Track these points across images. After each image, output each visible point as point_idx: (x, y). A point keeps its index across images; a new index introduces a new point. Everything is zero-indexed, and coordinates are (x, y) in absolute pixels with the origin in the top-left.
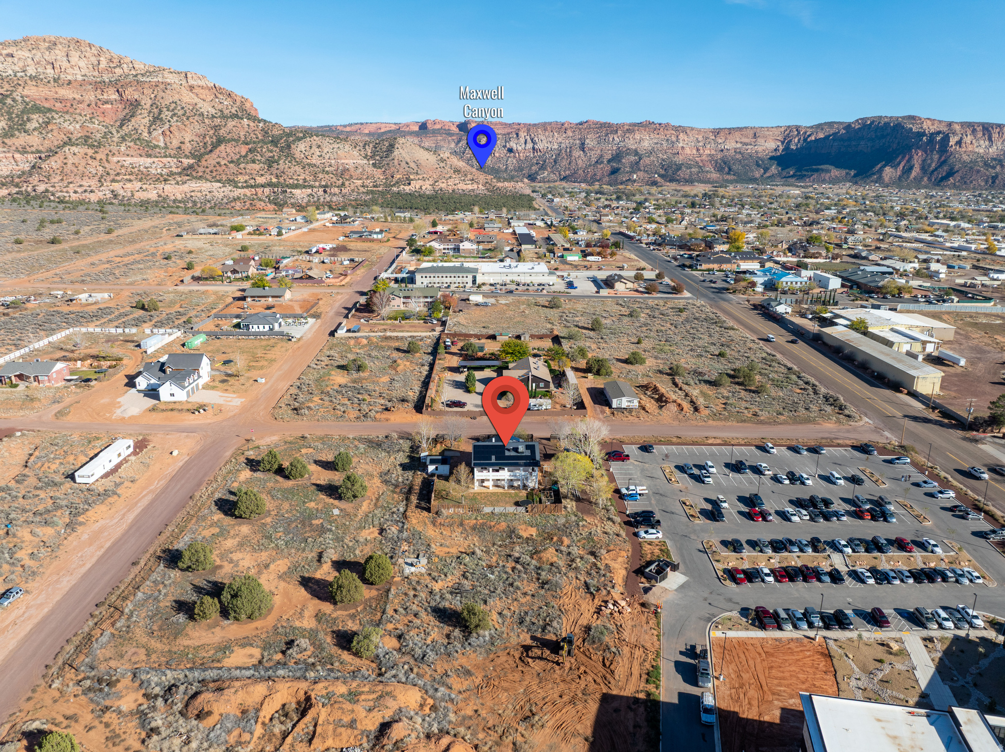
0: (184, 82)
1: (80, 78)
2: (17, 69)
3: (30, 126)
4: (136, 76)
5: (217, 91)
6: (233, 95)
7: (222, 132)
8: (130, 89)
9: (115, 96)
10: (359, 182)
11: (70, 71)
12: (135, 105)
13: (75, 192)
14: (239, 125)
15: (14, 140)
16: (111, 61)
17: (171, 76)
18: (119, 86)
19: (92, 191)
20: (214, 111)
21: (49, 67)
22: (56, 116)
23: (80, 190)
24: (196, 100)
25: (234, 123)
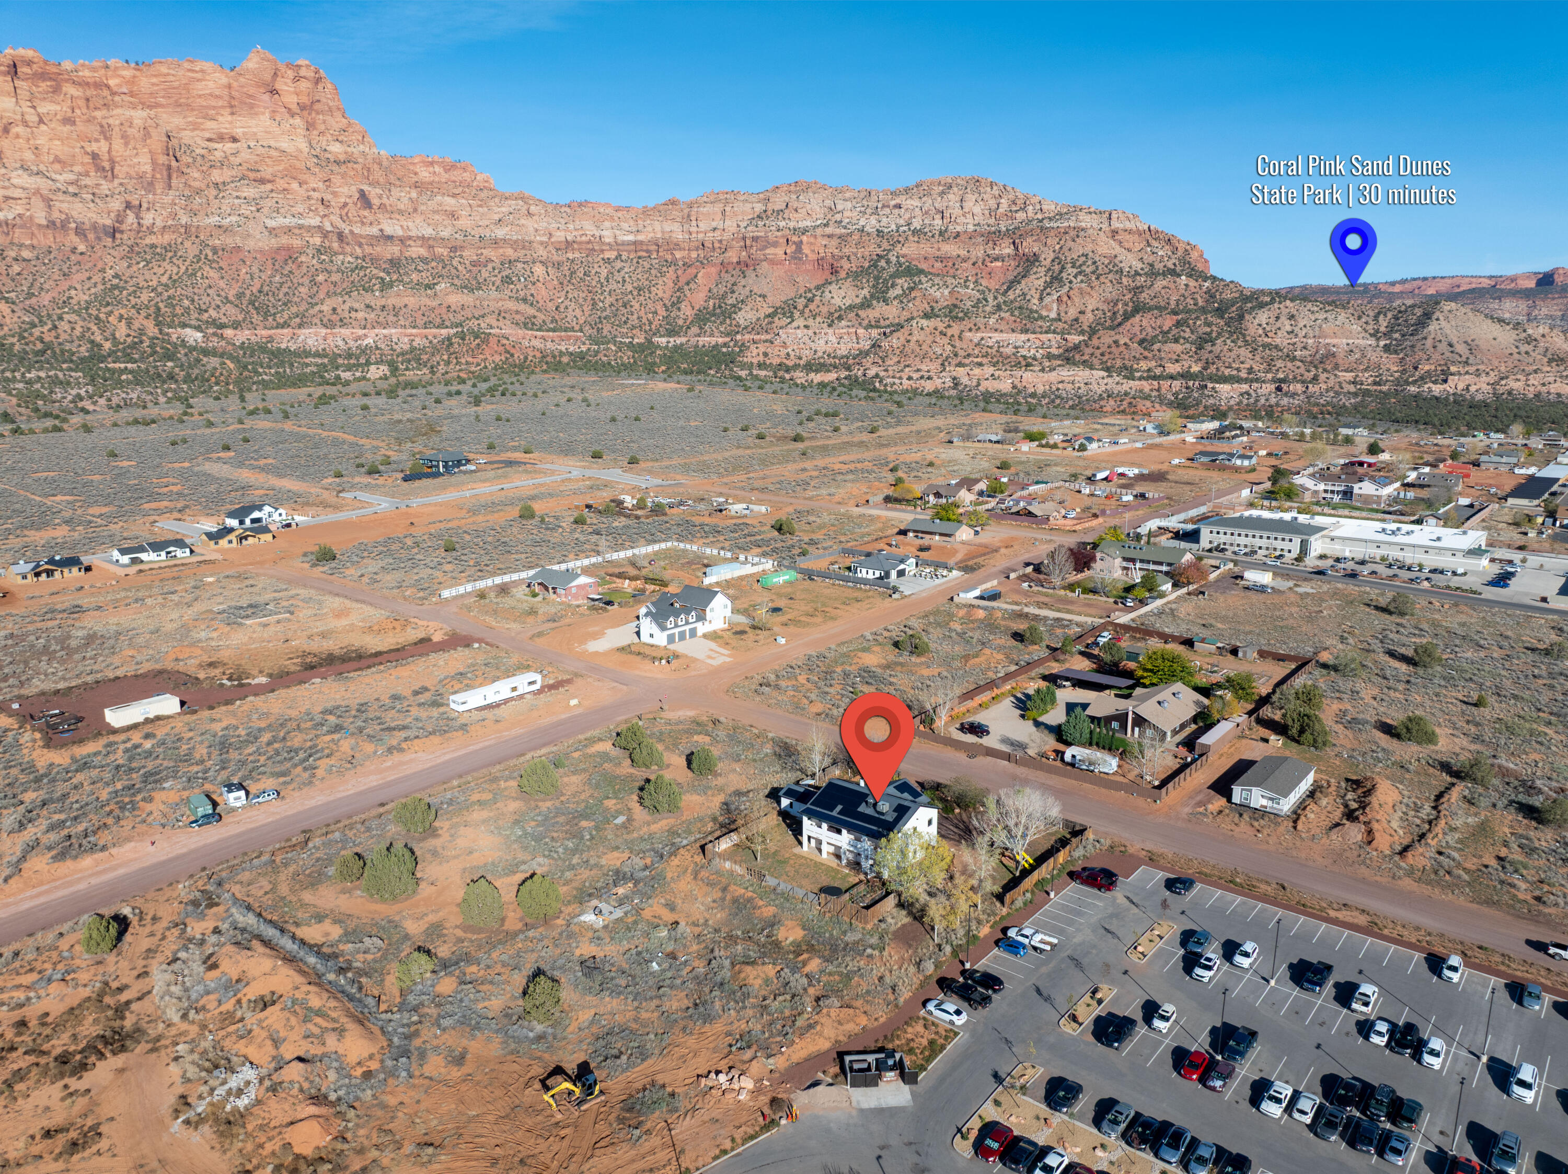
0: (1105, 226)
1: (971, 228)
2: (902, 222)
3: (892, 293)
4: (1041, 221)
5: (1152, 235)
6: (1174, 241)
7: (1144, 297)
8: (1029, 240)
9: (1009, 250)
10: (1349, 376)
11: (961, 220)
12: (1032, 260)
13: (910, 378)
14: (1172, 286)
15: (869, 311)
16: (1014, 203)
17: (1088, 218)
18: (1015, 236)
19: (929, 378)
20: (1140, 265)
21: (939, 216)
22: (924, 279)
23: (915, 376)
24: (1118, 250)
25: (1164, 283)
